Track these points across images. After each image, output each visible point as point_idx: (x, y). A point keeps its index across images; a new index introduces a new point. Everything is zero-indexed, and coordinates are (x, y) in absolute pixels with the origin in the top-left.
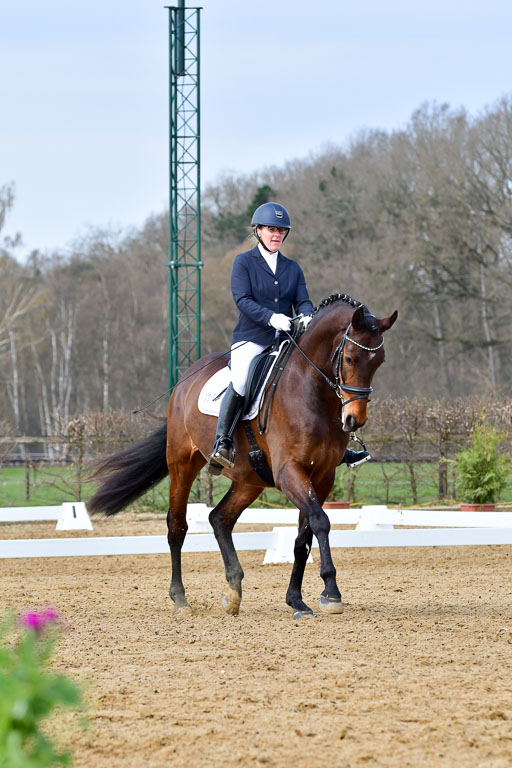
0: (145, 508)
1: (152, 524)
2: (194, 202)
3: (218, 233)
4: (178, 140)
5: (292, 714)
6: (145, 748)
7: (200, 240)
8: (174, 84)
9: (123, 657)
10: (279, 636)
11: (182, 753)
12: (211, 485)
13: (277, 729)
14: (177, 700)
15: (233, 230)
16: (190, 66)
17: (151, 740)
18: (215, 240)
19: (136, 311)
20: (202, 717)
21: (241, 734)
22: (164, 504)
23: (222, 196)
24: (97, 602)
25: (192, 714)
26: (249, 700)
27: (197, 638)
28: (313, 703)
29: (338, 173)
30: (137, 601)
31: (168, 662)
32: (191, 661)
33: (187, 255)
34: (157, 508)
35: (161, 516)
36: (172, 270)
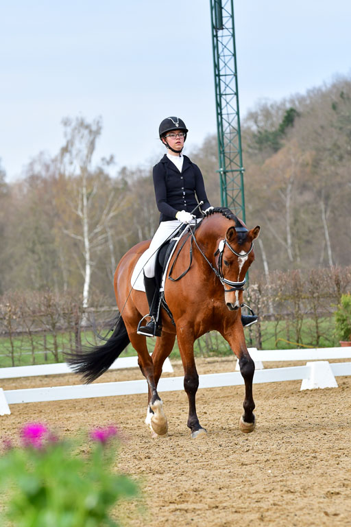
0: (211, 354)
1: (218, 365)
2: (235, 124)
3: (257, 146)
4: (221, 78)
5: (321, 500)
7: (241, 150)
8: (215, 36)
9: (195, 464)
10: (312, 443)
12: (260, 334)
13: (311, 512)
14: (236, 494)
15: (269, 143)
16: (227, 22)
18: (256, 151)
20: (254, 505)
21: (283, 517)
22: (225, 350)
23: (260, 118)
24: (176, 425)
25: (247, 504)
26: (289, 492)
27: (251, 448)
28: (337, 491)
29: (345, 96)
31: (229, 466)
32: (246, 465)
33: (232, 163)
34: (221, 353)
35: (224, 359)
36: (221, 175)
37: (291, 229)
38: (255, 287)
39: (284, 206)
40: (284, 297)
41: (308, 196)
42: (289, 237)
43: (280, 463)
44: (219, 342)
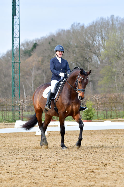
0: (7, 122)
1: (9, 125)
2: (18, 47)
3: (24, 54)
4: (14, 32)
5: (42, 172)
6: (7, 180)
7: (20, 56)
8: (13, 18)
9: (1, 158)
10: (39, 153)
11: (16, 181)
12: (23, 116)
13: (39, 175)
14: (15, 168)
15: (28, 54)
16: (17, 14)
17: (8, 178)
18: (24, 56)
19: (4, 73)
20: (21, 172)
21: (30, 176)
22: (11, 121)
23: (25, 45)
25: (18, 172)
26: (32, 168)
27: (19, 153)
28: (48, 169)
29: (53, 40)
30: (5, 144)
31: (12, 159)
32: (18, 159)
33: (17, 60)
34: (10, 122)
35: (11, 123)
36: (13, 64)
37: (34, 82)
38: (22, 101)
39: (32, 75)
40: (31, 104)
41: (40, 72)
42: (33, 85)
43: (29, 159)
44: (9, 118)
